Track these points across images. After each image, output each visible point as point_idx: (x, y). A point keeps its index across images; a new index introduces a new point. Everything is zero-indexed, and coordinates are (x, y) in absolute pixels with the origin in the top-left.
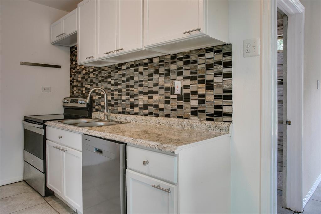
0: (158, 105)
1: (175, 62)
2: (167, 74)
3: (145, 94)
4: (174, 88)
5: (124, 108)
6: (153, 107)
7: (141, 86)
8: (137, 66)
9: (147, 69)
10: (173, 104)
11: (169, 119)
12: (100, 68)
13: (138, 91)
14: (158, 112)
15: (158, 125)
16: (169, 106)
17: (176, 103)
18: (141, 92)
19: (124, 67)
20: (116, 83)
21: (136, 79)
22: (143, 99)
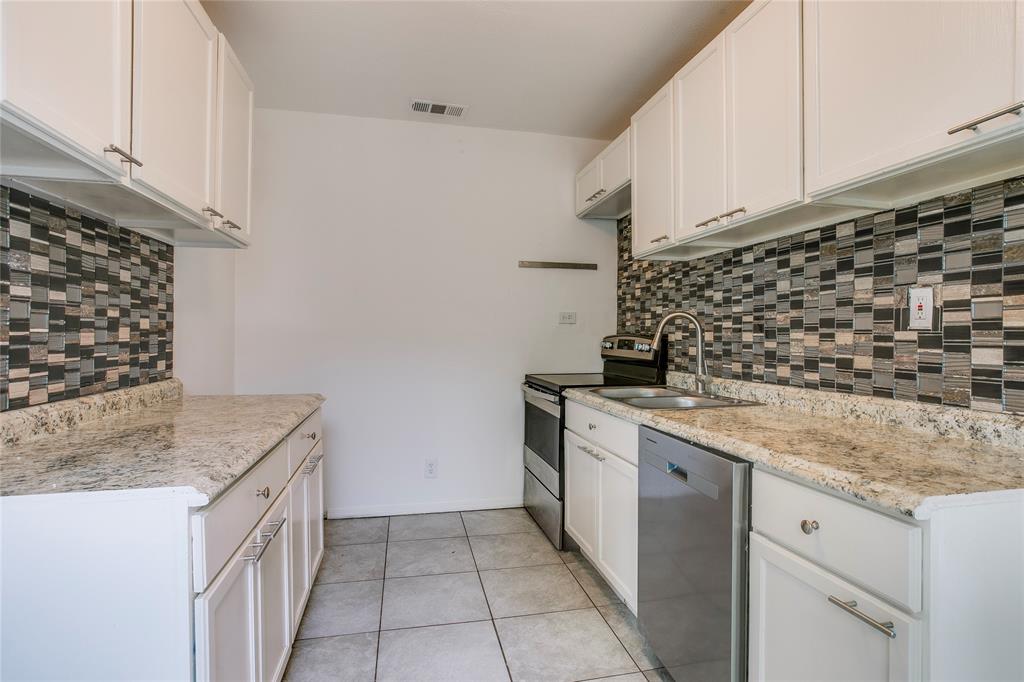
0: (852, 360)
1: (913, 231)
2: (883, 268)
3: (811, 329)
4: (907, 311)
5: (747, 366)
6: (834, 365)
7: (797, 305)
8: (787, 252)
9: (816, 258)
10: (905, 359)
11: (888, 402)
12: (686, 264)
13: (789, 321)
14: (852, 381)
15: (851, 419)
16: (888, 365)
17: (916, 357)
18: (797, 324)
19: (748, 258)
20: (727, 301)
21: (783, 286)
22: (803, 343)
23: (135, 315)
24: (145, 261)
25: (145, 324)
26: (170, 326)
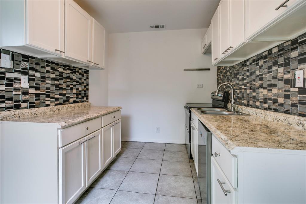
0: (277, 99)
1: (296, 48)
2: (287, 64)
3: (265, 88)
4: (295, 79)
5: (248, 102)
6: (272, 101)
7: (261, 79)
8: (258, 60)
9: (266, 62)
10: (294, 99)
11: (288, 116)
12: (233, 67)
13: (259, 85)
14: (277, 107)
15: (276, 122)
16: (289, 102)
17: (298, 98)
18: (261, 86)
19: (248, 63)
20: (243, 79)
21: (257, 73)
22: (263, 93)
23: (77, 87)
24: (80, 74)
25: (80, 89)
26: (88, 89)
